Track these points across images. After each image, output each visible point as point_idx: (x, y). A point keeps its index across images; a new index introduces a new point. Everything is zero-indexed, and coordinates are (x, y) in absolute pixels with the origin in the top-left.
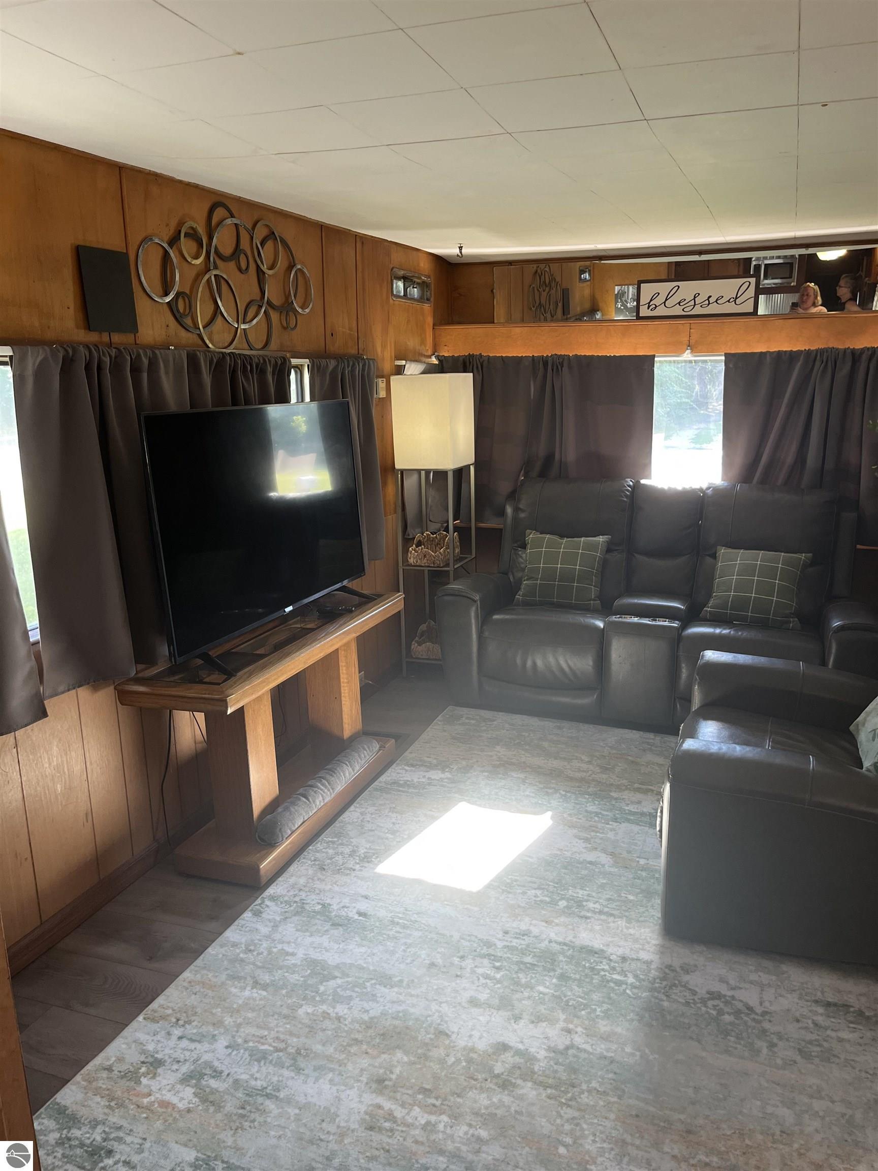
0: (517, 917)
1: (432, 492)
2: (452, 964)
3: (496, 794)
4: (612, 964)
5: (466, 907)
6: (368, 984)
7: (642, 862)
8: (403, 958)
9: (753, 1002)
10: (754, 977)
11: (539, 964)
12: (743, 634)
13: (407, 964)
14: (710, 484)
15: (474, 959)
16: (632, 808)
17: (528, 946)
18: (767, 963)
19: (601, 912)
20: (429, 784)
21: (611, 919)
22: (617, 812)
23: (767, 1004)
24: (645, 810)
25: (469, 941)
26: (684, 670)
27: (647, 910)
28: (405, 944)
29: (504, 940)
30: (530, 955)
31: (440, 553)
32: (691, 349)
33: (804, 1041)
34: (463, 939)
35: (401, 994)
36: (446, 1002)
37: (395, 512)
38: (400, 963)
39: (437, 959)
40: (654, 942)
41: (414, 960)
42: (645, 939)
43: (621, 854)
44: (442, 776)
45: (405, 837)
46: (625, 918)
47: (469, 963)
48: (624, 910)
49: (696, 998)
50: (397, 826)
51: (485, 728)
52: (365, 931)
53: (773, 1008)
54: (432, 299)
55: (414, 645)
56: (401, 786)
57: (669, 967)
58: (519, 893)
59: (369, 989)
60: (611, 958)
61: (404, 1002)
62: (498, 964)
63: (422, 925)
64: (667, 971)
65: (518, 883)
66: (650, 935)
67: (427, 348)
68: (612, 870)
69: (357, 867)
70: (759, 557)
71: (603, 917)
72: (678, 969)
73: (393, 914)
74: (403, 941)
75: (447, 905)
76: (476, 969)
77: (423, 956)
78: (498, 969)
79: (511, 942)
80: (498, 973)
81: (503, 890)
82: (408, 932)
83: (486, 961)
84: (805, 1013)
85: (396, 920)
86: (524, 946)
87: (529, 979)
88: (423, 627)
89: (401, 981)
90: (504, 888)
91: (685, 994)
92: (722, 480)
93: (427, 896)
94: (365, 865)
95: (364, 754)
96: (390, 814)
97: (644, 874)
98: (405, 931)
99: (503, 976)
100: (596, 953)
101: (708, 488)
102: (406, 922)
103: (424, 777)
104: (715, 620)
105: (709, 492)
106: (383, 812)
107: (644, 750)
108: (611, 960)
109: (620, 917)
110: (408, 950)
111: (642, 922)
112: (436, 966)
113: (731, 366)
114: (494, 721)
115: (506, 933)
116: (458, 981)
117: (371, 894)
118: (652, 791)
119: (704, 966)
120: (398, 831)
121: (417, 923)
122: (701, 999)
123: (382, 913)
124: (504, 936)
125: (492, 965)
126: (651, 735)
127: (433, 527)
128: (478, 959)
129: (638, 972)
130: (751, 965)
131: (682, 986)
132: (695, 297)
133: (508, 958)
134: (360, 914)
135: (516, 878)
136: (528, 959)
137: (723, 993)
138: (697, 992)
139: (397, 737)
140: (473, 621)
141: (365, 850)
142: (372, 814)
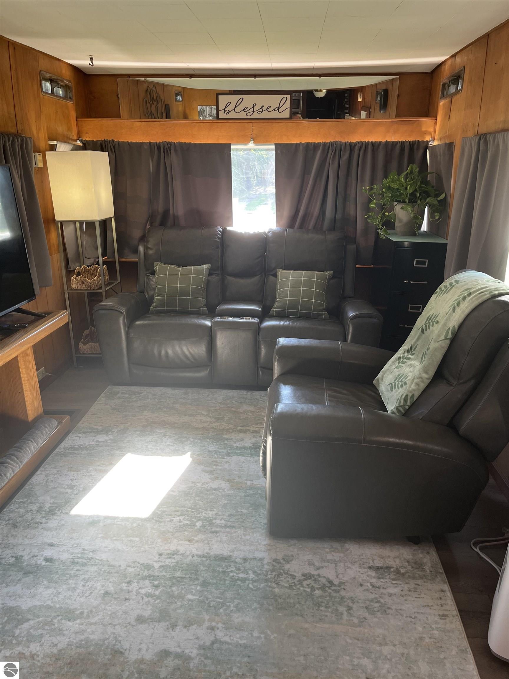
0: (168, 541)
1: (86, 238)
2: (121, 590)
3: (146, 447)
4: (238, 566)
5: (129, 539)
6: (55, 621)
7: (249, 483)
8: (82, 593)
9: (331, 575)
10: (329, 557)
11: (187, 576)
12: (297, 324)
13: (87, 597)
14: (270, 229)
15: (138, 582)
16: (238, 444)
17: (177, 563)
18: (336, 545)
19: (226, 526)
20: (97, 446)
21: (233, 530)
22: (229, 449)
23: (341, 576)
24: (246, 445)
25: (134, 567)
26: (263, 350)
27: (256, 519)
28: (84, 579)
29: (159, 561)
30: (179, 570)
31: (94, 280)
32: (253, 140)
33: (368, 600)
34: (129, 566)
35: (82, 624)
36: (119, 624)
37: (59, 252)
38: (81, 597)
39: (109, 588)
40: (264, 543)
41: (91, 593)
42: (258, 541)
43: (235, 479)
44: (107, 438)
45: (81, 489)
46: (242, 528)
47: (134, 586)
48: (241, 522)
49: (295, 581)
50: (75, 482)
51: (135, 399)
52: (52, 574)
53: (345, 579)
54: (74, 98)
55: (81, 345)
56: (75, 449)
57: (275, 560)
58: (168, 521)
59: (56, 625)
60: (236, 561)
61: (85, 631)
62: (156, 583)
63: (97, 561)
64: (275, 564)
65: (166, 513)
66: (260, 538)
67: (73, 134)
68: (230, 492)
69: (44, 520)
70: (303, 275)
71: (228, 530)
72: (282, 561)
73: (73, 555)
74: (82, 577)
75: (116, 540)
76: (140, 590)
77: (98, 588)
78: (157, 587)
79: (165, 561)
80: (157, 590)
81: (156, 520)
82: (86, 568)
83: (147, 582)
84: (365, 578)
85: (76, 560)
86: (175, 564)
87: (180, 591)
88: (87, 332)
89: (82, 613)
90: (156, 519)
91: (288, 579)
92: (277, 227)
93: (100, 536)
94: (50, 518)
95: (46, 431)
96: (69, 472)
97: (251, 492)
98: (84, 568)
99: (161, 592)
100: (226, 559)
101: (269, 232)
102: (84, 560)
103: (93, 440)
104: (280, 316)
105: (270, 234)
106: (63, 472)
107: (241, 403)
108: (236, 563)
109: (239, 528)
110: (87, 584)
111: (255, 528)
112: (109, 594)
113: (279, 152)
114: (141, 393)
115: (161, 555)
116: (127, 604)
117: (55, 541)
118: (249, 430)
119: (298, 554)
120: (75, 486)
121: (93, 560)
122: (299, 581)
123: (65, 556)
124: (159, 558)
125: (152, 584)
126: (244, 392)
127: (88, 262)
128: (141, 582)
129: (256, 569)
130: (327, 548)
131: (285, 574)
132: (253, 106)
133: (164, 576)
134: (47, 560)
135: (164, 509)
136: (178, 574)
137: (312, 573)
138: (295, 576)
139: (70, 413)
140: (122, 327)
141: (50, 505)
142: (54, 475)
